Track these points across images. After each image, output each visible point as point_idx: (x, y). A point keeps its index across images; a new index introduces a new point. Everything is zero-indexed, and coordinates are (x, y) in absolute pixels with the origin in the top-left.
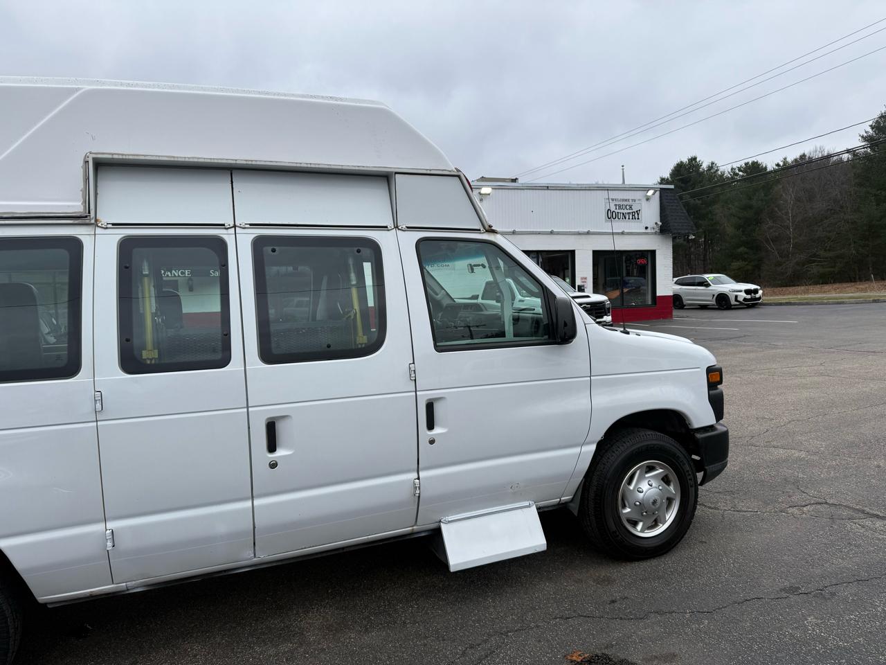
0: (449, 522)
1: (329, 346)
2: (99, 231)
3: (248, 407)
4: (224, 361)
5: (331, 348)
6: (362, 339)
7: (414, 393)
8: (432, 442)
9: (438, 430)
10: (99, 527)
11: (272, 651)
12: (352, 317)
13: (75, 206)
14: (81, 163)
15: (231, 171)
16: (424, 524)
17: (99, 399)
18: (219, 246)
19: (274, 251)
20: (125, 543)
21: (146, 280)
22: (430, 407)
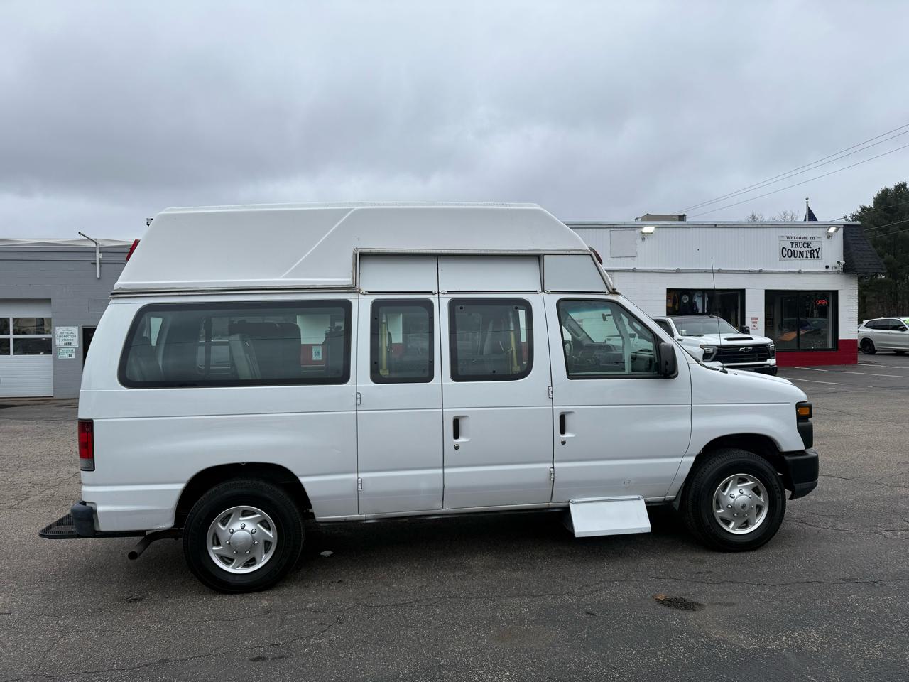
0: (576, 503)
1: (494, 372)
2: (361, 296)
3: (443, 408)
4: (429, 378)
5: (496, 373)
6: (516, 369)
7: (551, 408)
8: (564, 443)
9: (567, 435)
10: (353, 476)
11: (451, 574)
12: (510, 352)
13: (348, 281)
14: (352, 255)
15: (437, 257)
16: (557, 502)
17: (358, 397)
18: (428, 305)
19: (461, 308)
20: (369, 488)
21: (384, 325)
22: (563, 418)
